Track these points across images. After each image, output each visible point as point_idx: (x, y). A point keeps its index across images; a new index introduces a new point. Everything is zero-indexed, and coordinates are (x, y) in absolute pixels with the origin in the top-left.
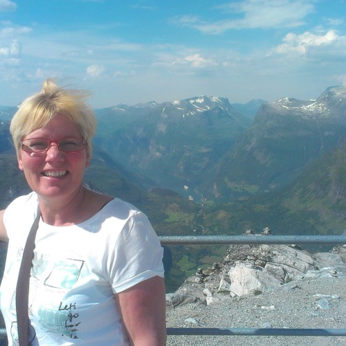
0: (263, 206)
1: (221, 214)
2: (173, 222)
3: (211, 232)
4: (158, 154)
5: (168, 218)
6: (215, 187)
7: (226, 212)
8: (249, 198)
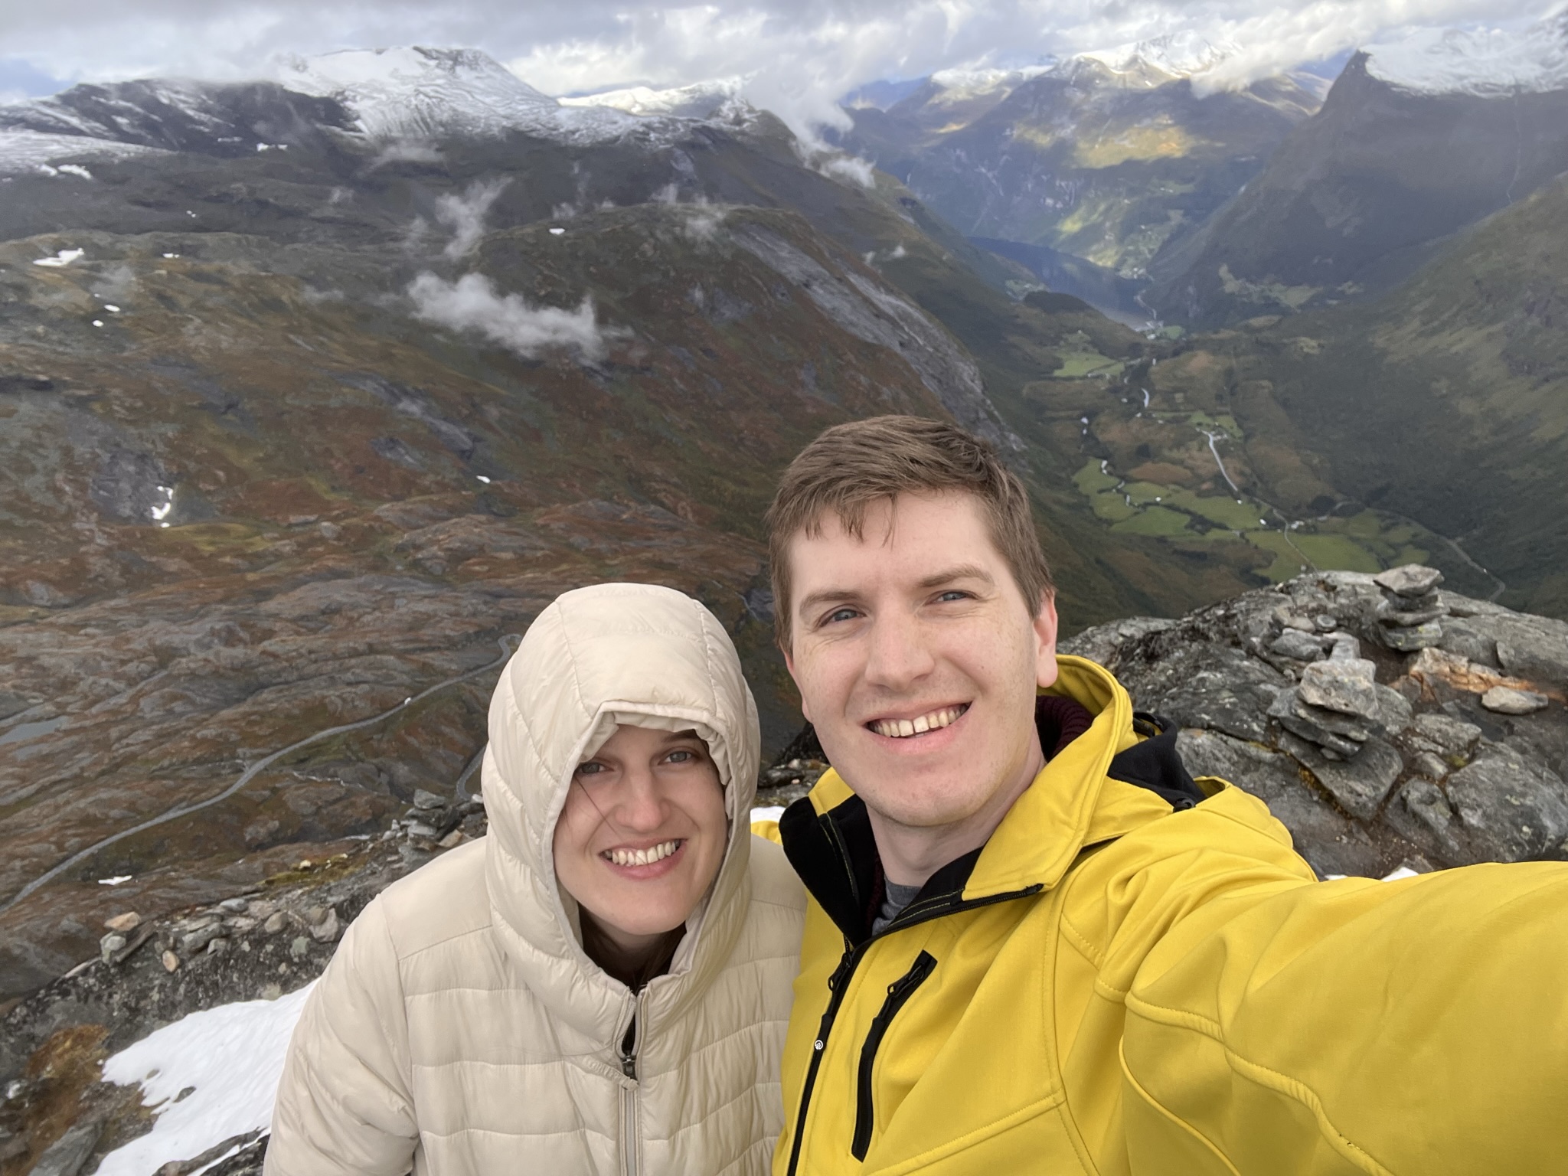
0: (1314, 343)
1: (1200, 361)
2: (1071, 379)
3: (1165, 406)
4: (1049, 201)
5: (1060, 366)
6: (1191, 290)
7: (1212, 357)
8: (1280, 321)
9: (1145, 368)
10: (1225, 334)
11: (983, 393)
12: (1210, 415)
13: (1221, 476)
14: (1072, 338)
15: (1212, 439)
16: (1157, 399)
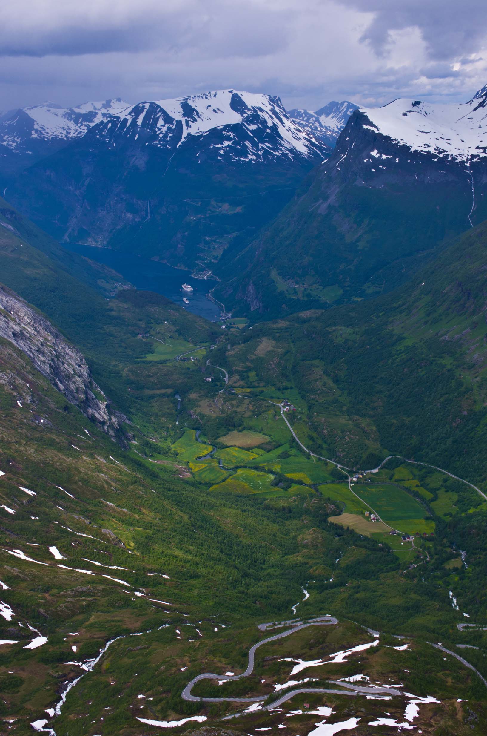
1: (264, 346)
2: (165, 361)
3: (242, 383)
4: (129, 216)
5: (151, 352)
6: (251, 289)
7: (274, 342)
8: (322, 314)
9: (222, 351)
10: (282, 324)
11: (90, 376)
12: (279, 389)
13: (294, 440)
14: (159, 328)
15: (283, 409)
16: (236, 377)
